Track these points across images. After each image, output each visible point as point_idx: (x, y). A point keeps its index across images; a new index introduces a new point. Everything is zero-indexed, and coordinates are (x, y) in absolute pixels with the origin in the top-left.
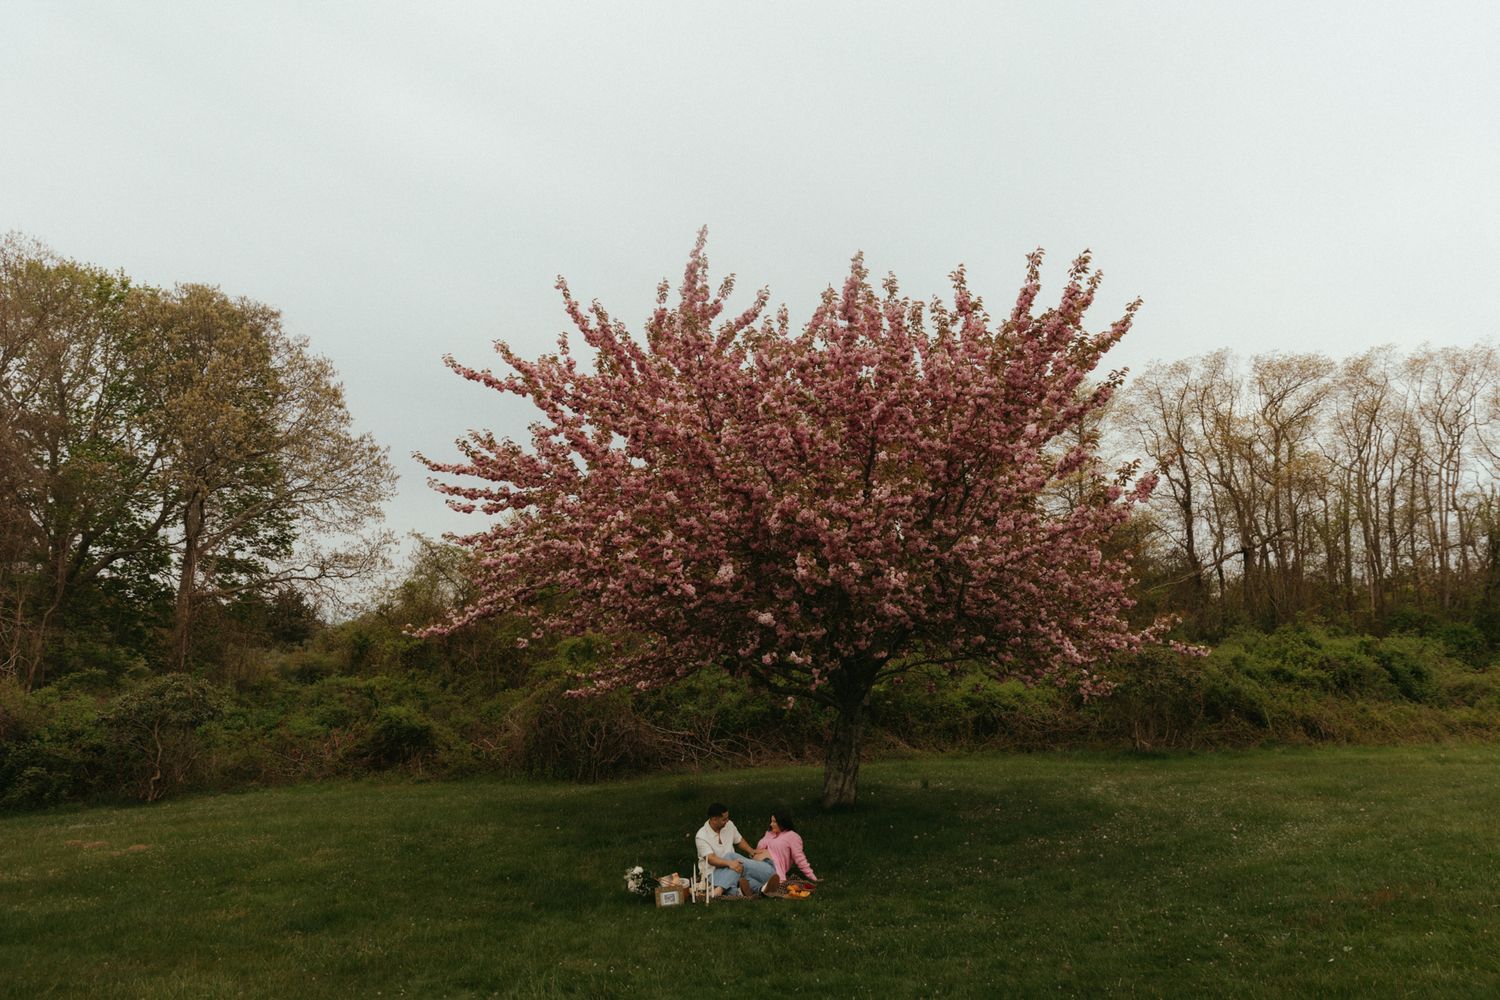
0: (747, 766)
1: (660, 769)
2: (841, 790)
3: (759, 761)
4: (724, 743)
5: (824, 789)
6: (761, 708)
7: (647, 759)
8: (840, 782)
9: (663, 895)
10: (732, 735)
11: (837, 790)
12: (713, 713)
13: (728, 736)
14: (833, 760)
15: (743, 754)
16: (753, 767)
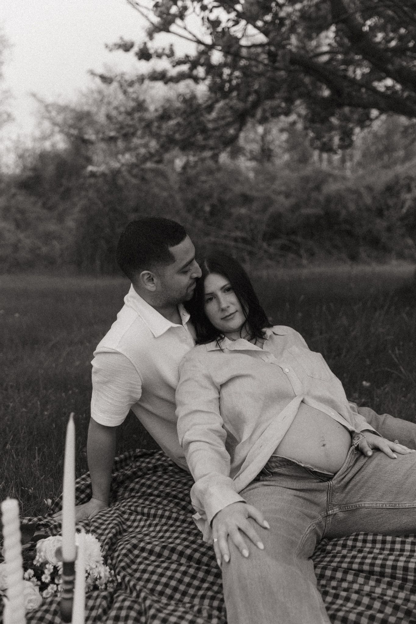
0: (299, 265)
3: (313, 261)
4: (276, 245)
6: (316, 210)
10: (285, 237)
12: (265, 217)
13: (281, 238)
15: (296, 255)
16: (305, 266)
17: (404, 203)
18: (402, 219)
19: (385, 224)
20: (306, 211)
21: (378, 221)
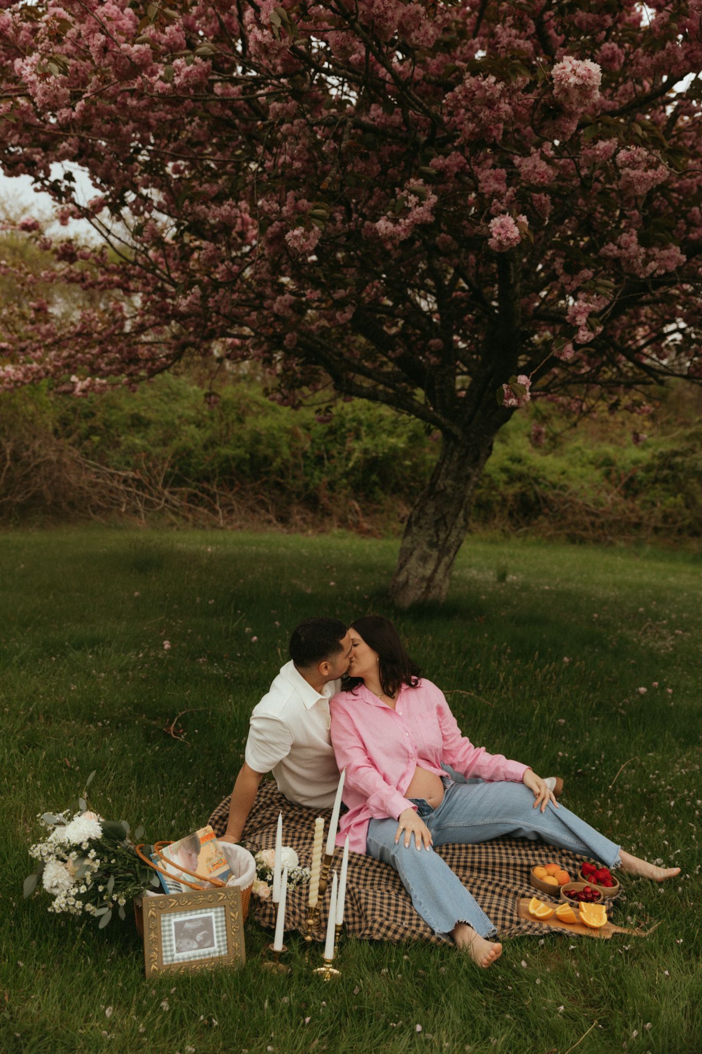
0: (215, 527)
1: (89, 519)
2: (430, 579)
3: (232, 522)
4: (182, 494)
5: (398, 573)
6: (238, 451)
7: (72, 504)
8: (431, 566)
9: (171, 922)
10: (195, 484)
11: (423, 579)
12: (168, 452)
13: (188, 485)
14: (421, 527)
15: (210, 510)
16: (222, 528)
17: (350, 453)
18: (347, 475)
19: (326, 479)
20: (226, 451)
21: (317, 473)
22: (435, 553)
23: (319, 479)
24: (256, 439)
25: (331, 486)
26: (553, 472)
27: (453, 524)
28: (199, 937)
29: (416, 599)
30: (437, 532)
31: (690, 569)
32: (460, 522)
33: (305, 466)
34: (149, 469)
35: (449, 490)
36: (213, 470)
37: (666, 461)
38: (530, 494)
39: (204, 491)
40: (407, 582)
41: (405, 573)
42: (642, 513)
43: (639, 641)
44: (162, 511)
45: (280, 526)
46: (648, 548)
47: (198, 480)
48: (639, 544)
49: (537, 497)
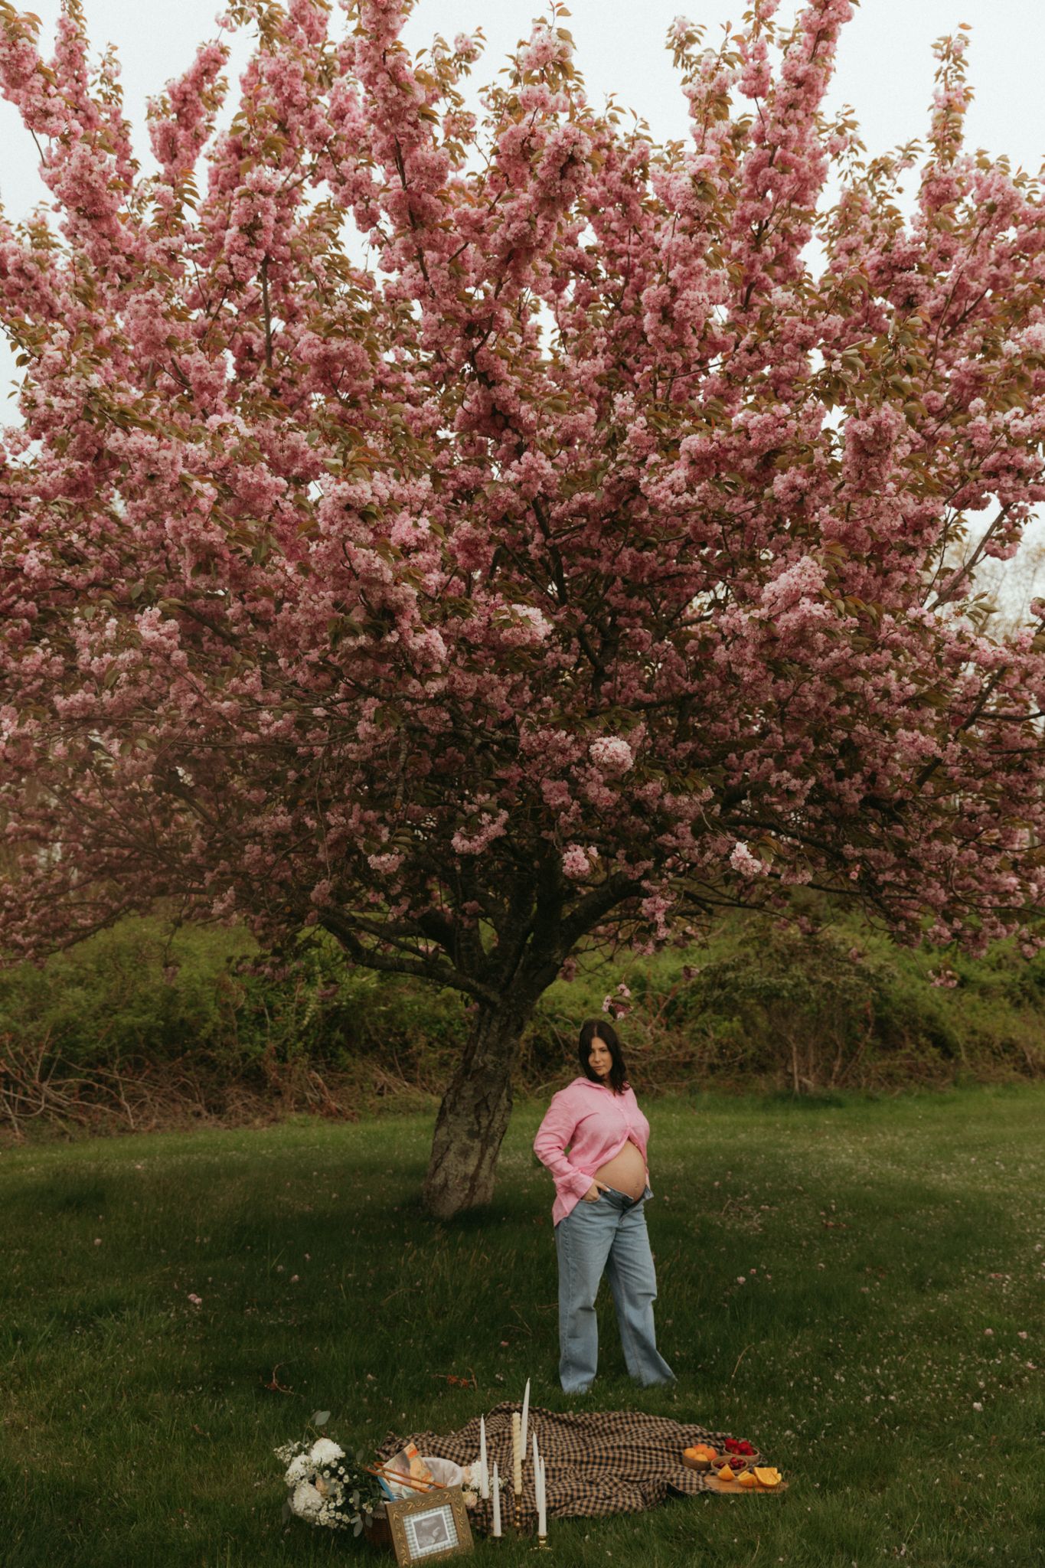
0: (124, 1130)
2: (474, 1177)
3: (146, 1121)
4: (70, 1087)
5: (434, 1175)
6: (146, 1018)
8: (473, 1161)
10: (86, 1070)
11: (465, 1178)
12: (45, 1027)
13: (77, 1074)
14: (458, 1115)
15: (111, 1106)
16: (134, 1131)
17: (303, 1005)
18: (301, 1035)
19: (272, 1044)
20: (126, 1019)
21: (258, 1037)
22: (477, 1144)
23: (262, 1045)
24: (171, 997)
25: (281, 1055)
26: (573, 1004)
27: (497, 1105)
28: (435, 1533)
29: (459, 1203)
30: (477, 1118)
31: (762, 1118)
32: (504, 1103)
33: (239, 1028)
34: (17, 1055)
35: (490, 1067)
36: (111, 1049)
37: (716, 977)
38: (547, 1036)
39: (100, 1080)
40: (445, 1185)
41: (443, 1174)
42: (692, 1048)
43: (724, 1224)
44: (44, 1117)
45: (214, 1117)
46: (706, 1095)
47: (89, 1065)
48: (693, 1091)
49: (555, 1040)
